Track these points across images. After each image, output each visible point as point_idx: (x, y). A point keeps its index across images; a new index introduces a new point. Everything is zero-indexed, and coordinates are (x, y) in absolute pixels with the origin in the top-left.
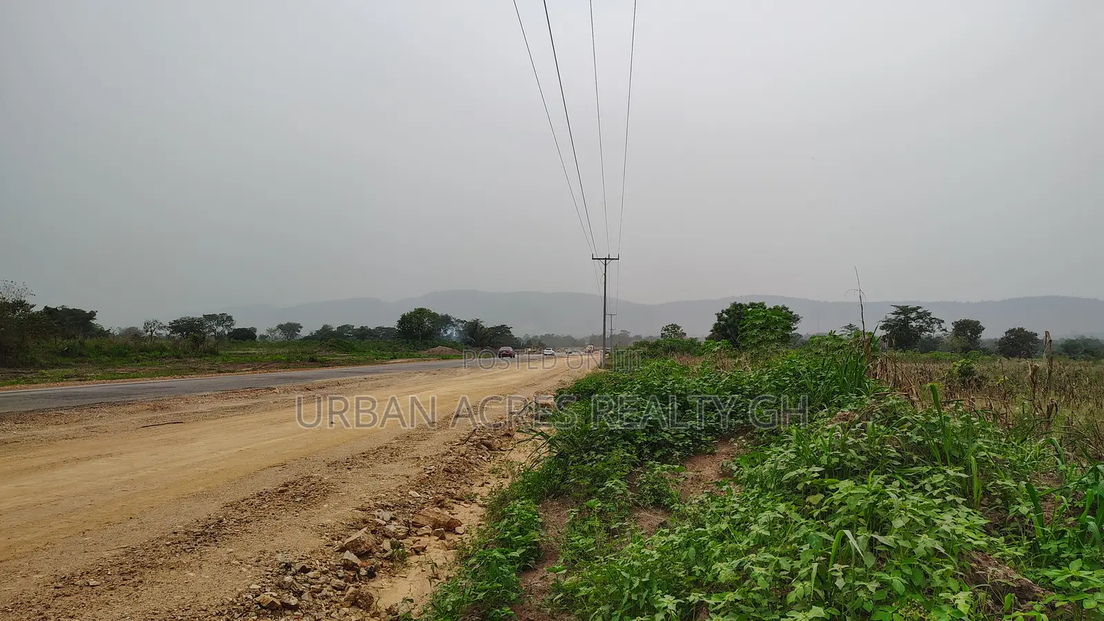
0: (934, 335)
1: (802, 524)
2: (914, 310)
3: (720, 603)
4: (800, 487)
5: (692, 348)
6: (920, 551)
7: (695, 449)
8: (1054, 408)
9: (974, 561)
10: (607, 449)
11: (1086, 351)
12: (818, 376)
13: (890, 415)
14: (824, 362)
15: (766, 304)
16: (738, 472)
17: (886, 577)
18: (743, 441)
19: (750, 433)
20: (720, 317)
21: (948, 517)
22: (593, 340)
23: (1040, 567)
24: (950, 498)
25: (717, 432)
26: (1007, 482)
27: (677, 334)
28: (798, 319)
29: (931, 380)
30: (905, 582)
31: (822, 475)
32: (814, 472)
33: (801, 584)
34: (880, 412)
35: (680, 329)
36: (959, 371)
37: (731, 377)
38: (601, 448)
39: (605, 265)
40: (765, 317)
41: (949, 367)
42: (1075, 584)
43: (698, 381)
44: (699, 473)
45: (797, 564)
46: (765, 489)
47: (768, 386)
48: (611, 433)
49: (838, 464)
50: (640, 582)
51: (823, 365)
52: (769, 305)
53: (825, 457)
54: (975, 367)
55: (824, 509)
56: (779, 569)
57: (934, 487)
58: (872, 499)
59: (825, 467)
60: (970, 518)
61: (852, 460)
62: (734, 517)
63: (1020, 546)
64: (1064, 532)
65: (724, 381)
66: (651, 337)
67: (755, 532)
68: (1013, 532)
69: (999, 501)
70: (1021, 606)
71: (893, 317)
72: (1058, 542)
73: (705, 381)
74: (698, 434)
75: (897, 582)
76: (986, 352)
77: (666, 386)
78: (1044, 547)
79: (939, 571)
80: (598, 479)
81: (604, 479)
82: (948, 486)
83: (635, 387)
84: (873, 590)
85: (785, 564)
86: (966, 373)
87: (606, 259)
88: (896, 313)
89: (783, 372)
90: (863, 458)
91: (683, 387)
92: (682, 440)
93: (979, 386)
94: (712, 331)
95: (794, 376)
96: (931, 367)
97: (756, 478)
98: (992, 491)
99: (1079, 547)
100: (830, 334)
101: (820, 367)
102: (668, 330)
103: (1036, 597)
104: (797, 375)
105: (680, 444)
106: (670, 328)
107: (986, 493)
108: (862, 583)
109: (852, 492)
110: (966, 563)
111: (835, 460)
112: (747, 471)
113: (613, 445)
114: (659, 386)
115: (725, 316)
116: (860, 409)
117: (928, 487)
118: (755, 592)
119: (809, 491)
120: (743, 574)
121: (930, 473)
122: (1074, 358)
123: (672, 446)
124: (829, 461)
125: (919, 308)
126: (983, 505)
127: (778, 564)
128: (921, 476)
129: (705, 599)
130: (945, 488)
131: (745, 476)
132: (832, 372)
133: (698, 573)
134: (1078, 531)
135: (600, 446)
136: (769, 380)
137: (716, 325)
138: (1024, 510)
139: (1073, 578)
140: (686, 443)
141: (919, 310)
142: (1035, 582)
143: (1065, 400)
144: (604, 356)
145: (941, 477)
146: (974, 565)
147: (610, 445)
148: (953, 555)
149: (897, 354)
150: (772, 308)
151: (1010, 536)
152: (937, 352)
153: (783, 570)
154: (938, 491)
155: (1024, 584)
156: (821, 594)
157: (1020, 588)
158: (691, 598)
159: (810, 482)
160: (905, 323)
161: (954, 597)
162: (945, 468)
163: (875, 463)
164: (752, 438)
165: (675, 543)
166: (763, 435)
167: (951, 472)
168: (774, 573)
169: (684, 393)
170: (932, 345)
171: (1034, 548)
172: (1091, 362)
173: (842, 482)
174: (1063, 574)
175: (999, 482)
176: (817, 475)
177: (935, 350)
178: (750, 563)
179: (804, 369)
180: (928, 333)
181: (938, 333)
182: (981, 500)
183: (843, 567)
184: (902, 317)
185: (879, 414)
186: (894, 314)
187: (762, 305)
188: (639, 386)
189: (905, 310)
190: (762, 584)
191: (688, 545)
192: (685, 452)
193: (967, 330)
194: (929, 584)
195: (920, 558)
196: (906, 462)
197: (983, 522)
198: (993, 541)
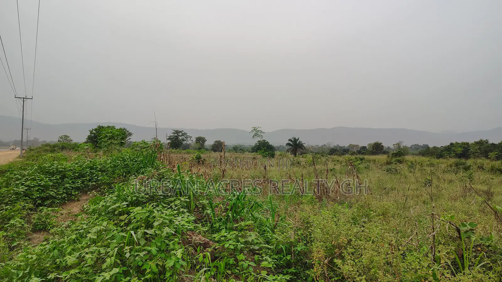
0: (188, 143)
1: (115, 230)
2: (181, 132)
3: (67, 276)
4: (116, 213)
5: (75, 147)
6: (164, 234)
7: (69, 198)
8: (225, 171)
9: (188, 235)
10: (13, 203)
11: (240, 149)
12: (134, 160)
13: (161, 176)
14: (137, 154)
15: (116, 127)
16: (87, 208)
17: (149, 248)
18: (95, 193)
19: (99, 189)
20: (91, 132)
21: (179, 218)
22: (16, 143)
23: (213, 234)
24: (181, 210)
25: (81, 189)
26: (204, 201)
27: (67, 140)
28: (131, 135)
29: (185, 161)
30: (157, 249)
31: (128, 206)
32: (124, 205)
33: (110, 259)
34: (157, 175)
35: (69, 138)
36: (196, 157)
37: (91, 162)
38: (9, 203)
39: (24, 102)
40: (111, 133)
41: (192, 156)
42: (222, 239)
43: (72, 164)
44: (70, 211)
45: (109, 250)
46: (100, 215)
47: (109, 165)
48: (17, 194)
49: (136, 200)
50: (23, 273)
51: (137, 155)
52: (117, 127)
53: (130, 197)
54: (202, 155)
55: (126, 221)
56: (99, 253)
57: (176, 206)
58: (147, 214)
59: (130, 202)
60: (189, 217)
61: (143, 197)
62: (80, 232)
63: (207, 226)
64: (222, 219)
65: (86, 163)
66: (52, 142)
67: (89, 237)
68: (205, 221)
69: (201, 209)
70: (204, 251)
71: (172, 135)
72: (219, 223)
73: (77, 164)
74: (70, 191)
75: (154, 250)
76: (207, 150)
77: (53, 167)
78: (214, 226)
79: (172, 242)
80: (6, 220)
81: (9, 219)
82: (182, 205)
83: (33, 168)
84: (142, 256)
85: (102, 251)
86: (199, 158)
87: (24, 98)
88: (174, 133)
89: (118, 158)
90: (147, 196)
91: (63, 167)
92: (61, 195)
93: (203, 163)
94: (87, 139)
95: (123, 160)
96: (186, 156)
97: (97, 210)
98: (199, 205)
99: (226, 224)
100: (142, 141)
101: (136, 156)
102: (62, 138)
103: (210, 246)
104: (124, 160)
105: (60, 197)
106: (63, 137)
107: (196, 206)
108: (138, 253)
109: (139, 212)
110: (185, 237)
111: (134, 198)
112: (93, 207)
113: (17, 200)
114: (49, 167)
115: (94, 132)
116: (149, 174)
117: (173, 207)
118: (86, 267)
119: (121, 214)
120: (81, 259)
121: (175, 200)
122: (236, 152)
123: (55, 198)
124: (132, 199)
125: (183, 131)
126: (195, 212)
127: (99, 251)
128: (171, 202)
129: (58, 276)
130: (180, 206)
131: (91, 210)
132: (141, 158)
133: (58, 263)
134: (226, 218)
135: (9, 201)
136: (111, 163)
137: (89, 136)
138: (209, 212)
139: (222, 237)
140: (63, 196)
141: (183, 132)
142: (210, 240)
143: (232, 168)
144: (21, 152)
145: (179, 202)
146: (188, 237)
147: (15, 200)
148: (179, 234)
149: (173, 151)
150: (119, 129)
151: (204, 223)
152: (189, 150)
153: (102, 254)
154: (177, 207)
155: (206, 241)
156: (119, 262)
157: (205, 244)
158: (49, 277)
159: (121, 209)
160: (177, 137)
161: (176, 252)
162: (181, 198)
163: (152, 198)
164: (100, 191)
165: (46, 249)
166: (105, 189)
167: (182, 199)
168: (97, 256)
169: (63, 170)
170: (187, 147)
171: (212, 227)
172: (242, 153)
173: (137, 208)
174: (219, 235)
175: (201, 202)
176: (125, 206)
177: (188, 149)
178: (84, 253)
179: (128, 157)
180: (186, 142)
181: (189, 142)
182: (194, 210)
183: (130, 247)
184: (176, 135)
185: (157, 176)
186: (173, 133)
187: (113, 128)
188: (36, 167)
189: (177, 132)
190: (90, 262)
191: (54, 249)
192: (62, 201)
193: (201, 141)
194: (168, 248)
195: (165, 237)
196: (165, 197)
197: (194, 218)
198: (197, 226)
